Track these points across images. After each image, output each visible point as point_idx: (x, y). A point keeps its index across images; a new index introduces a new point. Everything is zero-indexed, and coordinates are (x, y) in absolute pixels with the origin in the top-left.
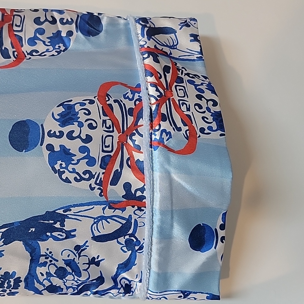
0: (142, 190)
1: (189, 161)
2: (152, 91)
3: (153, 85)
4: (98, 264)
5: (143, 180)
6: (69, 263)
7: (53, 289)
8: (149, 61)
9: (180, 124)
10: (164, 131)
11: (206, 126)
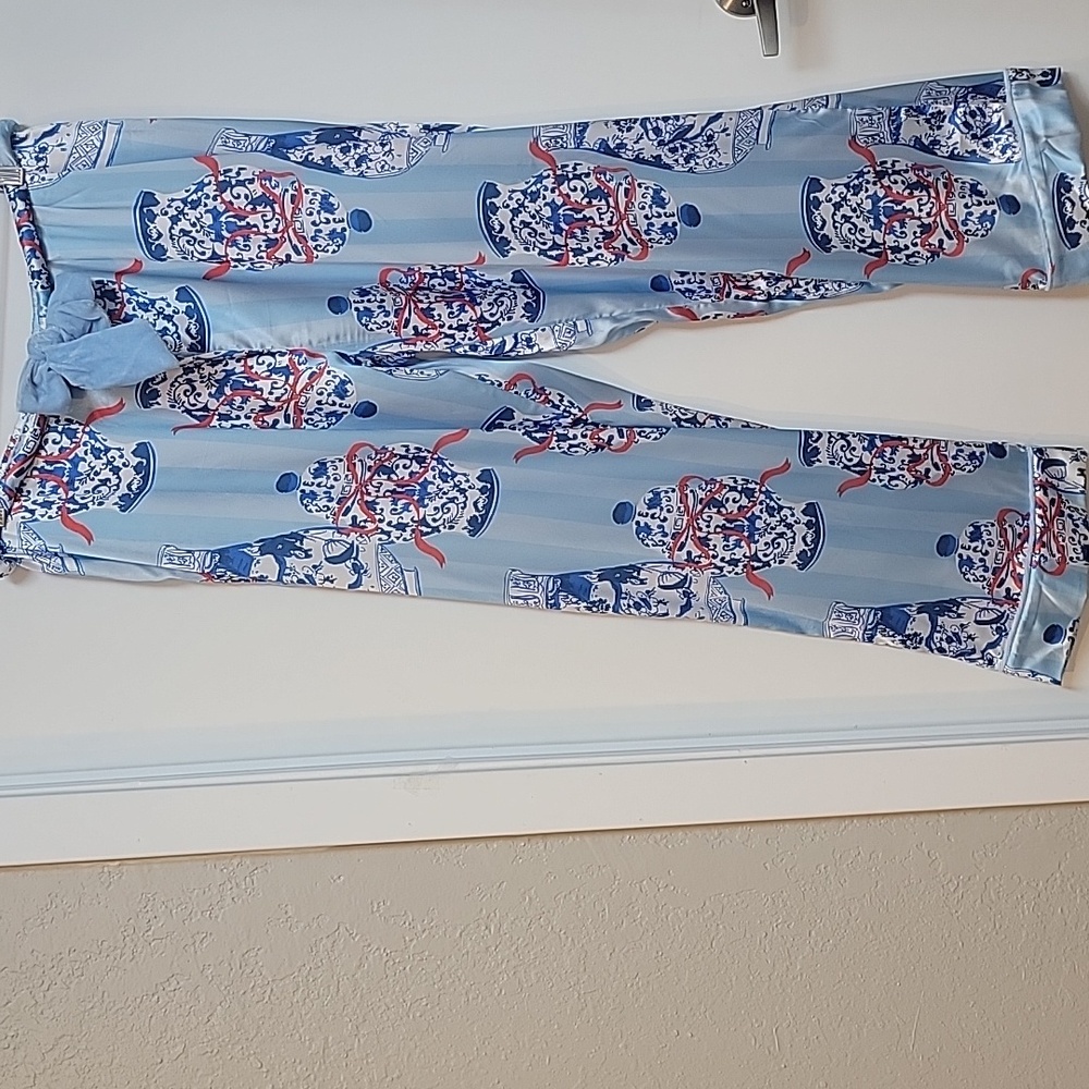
0: (1018, 594)
1: (1056, 580)
2: (1039, 521)
3: (1040, 516)
4: (973, 639)
5: (1020, 588)
6: (955, 634)
7: (941, 650)
8: (1040, 494)
9: (1055, 551)
10: (1042, 555)
11: (1074, 556)
